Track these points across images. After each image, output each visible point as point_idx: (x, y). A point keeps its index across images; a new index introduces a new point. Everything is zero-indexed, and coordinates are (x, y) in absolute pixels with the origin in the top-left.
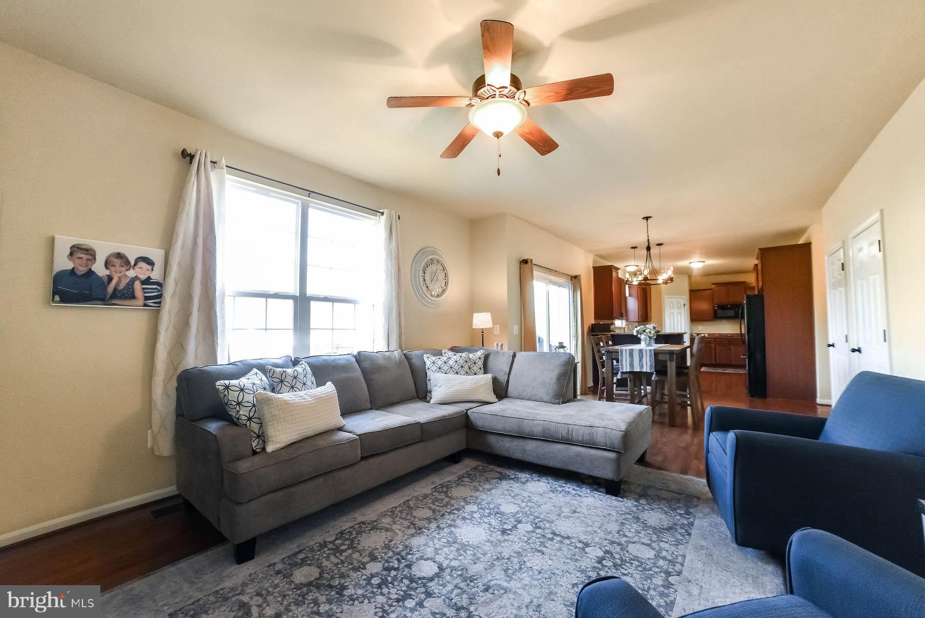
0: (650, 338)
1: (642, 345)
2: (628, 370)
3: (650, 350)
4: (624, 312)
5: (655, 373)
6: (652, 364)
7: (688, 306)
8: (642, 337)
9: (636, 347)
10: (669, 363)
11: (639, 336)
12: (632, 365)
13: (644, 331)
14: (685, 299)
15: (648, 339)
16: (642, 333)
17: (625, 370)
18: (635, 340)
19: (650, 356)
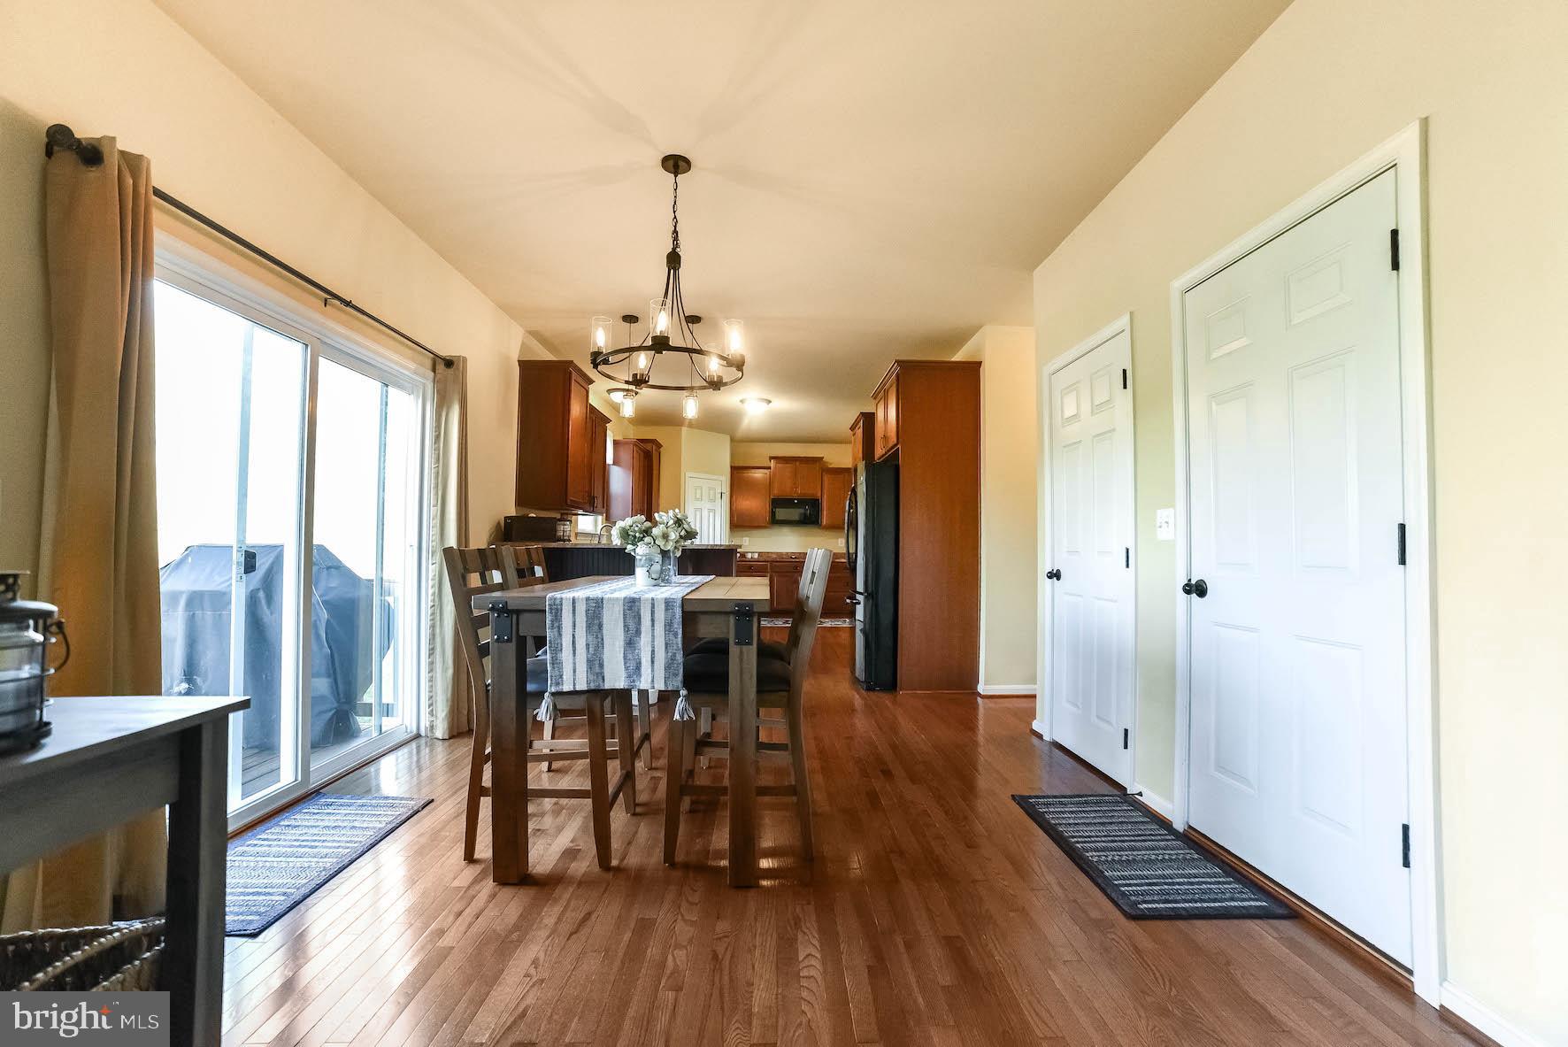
0: (664, 554)
1: (638, 584)
2: (582, 686)
3: (668, 603)
4: (598, 492)
5: (683, 692)
6: (674, 655)
7: (726, 497)
8: (641, 551)
9: (614, 589)
10: (734, 650)
11: (630, 547)
12: (595, 663)
13: (647, 532)
14: (723, 482)
15: (658, 558)
16: (641, 539)
17: (567, 687)
18: (617, 563)
19: (669, 625)
